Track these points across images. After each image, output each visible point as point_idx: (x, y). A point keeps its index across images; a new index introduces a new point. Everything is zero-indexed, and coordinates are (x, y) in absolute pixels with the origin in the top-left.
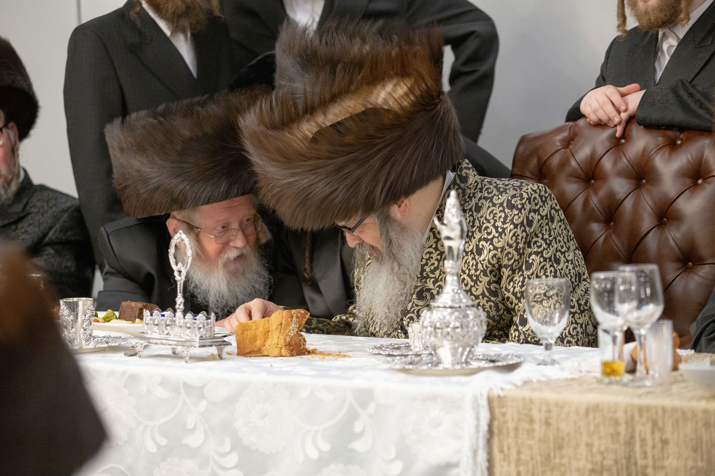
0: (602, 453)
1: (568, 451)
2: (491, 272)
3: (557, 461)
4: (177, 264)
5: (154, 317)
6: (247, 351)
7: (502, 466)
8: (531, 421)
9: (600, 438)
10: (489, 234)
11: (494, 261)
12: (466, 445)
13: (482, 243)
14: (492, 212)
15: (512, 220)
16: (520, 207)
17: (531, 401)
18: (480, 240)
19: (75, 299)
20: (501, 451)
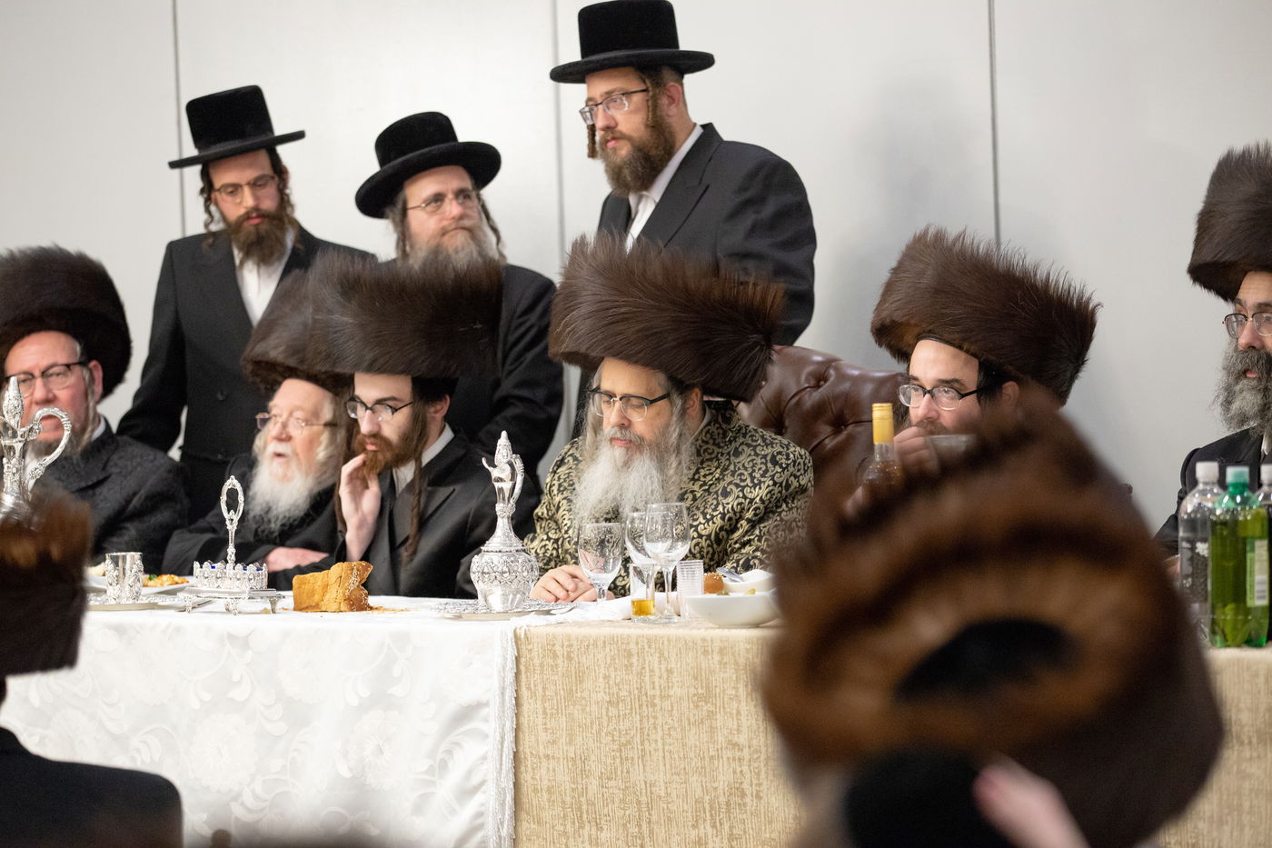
0: (617, 685)
1: (588, 684)
2: (730, 519)
3: (579, 695)
4: (229, 511)
5: (204, 569)
6: (304, 606)
7: (530, 704)
8: (555, 656)
9: (616, 670)
10: (742, 481)
11: (738, 509)
12: (495, 684)
13: (732, 487)
14: (752, 460)
15: (773, 476)
16: (784, 466)
17: (555, 637)
18: (730, 483)
19: (123, 554)
20: (529, 689)
